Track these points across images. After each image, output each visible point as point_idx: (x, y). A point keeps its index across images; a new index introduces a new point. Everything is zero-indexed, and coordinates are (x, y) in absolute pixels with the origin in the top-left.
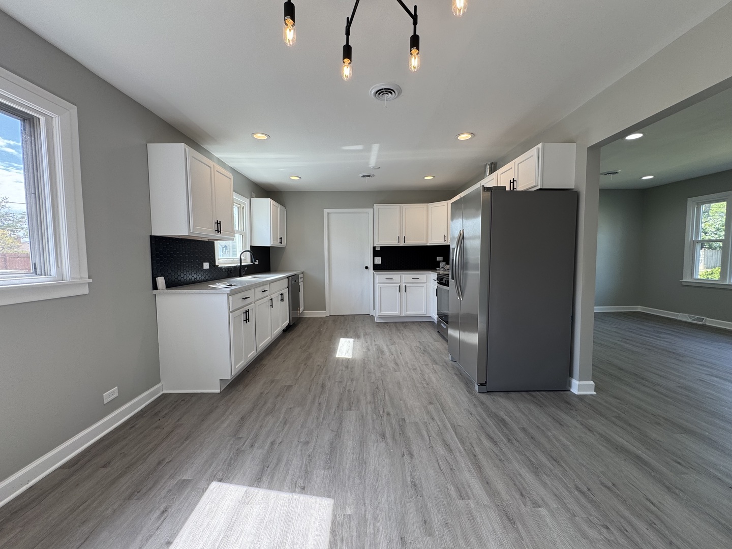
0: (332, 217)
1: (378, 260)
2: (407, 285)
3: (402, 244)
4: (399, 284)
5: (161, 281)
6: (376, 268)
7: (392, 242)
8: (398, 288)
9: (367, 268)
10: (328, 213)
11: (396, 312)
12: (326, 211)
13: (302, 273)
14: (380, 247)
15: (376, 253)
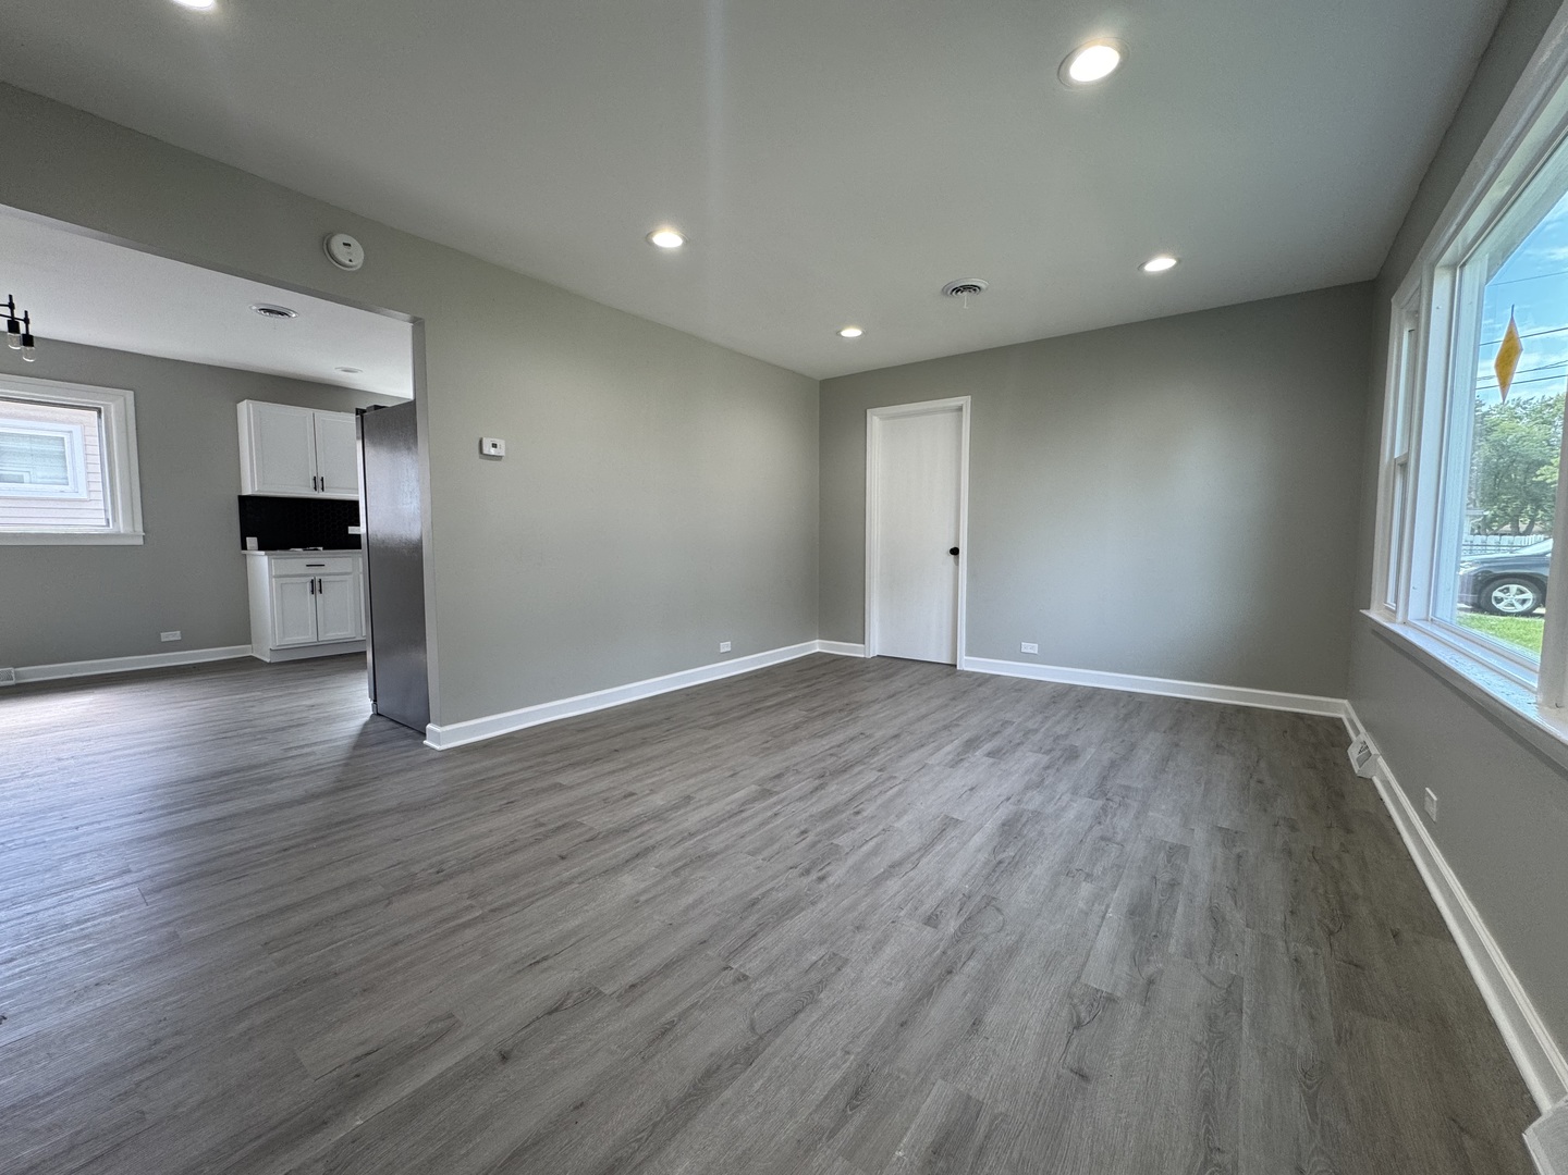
5: (251, 541)
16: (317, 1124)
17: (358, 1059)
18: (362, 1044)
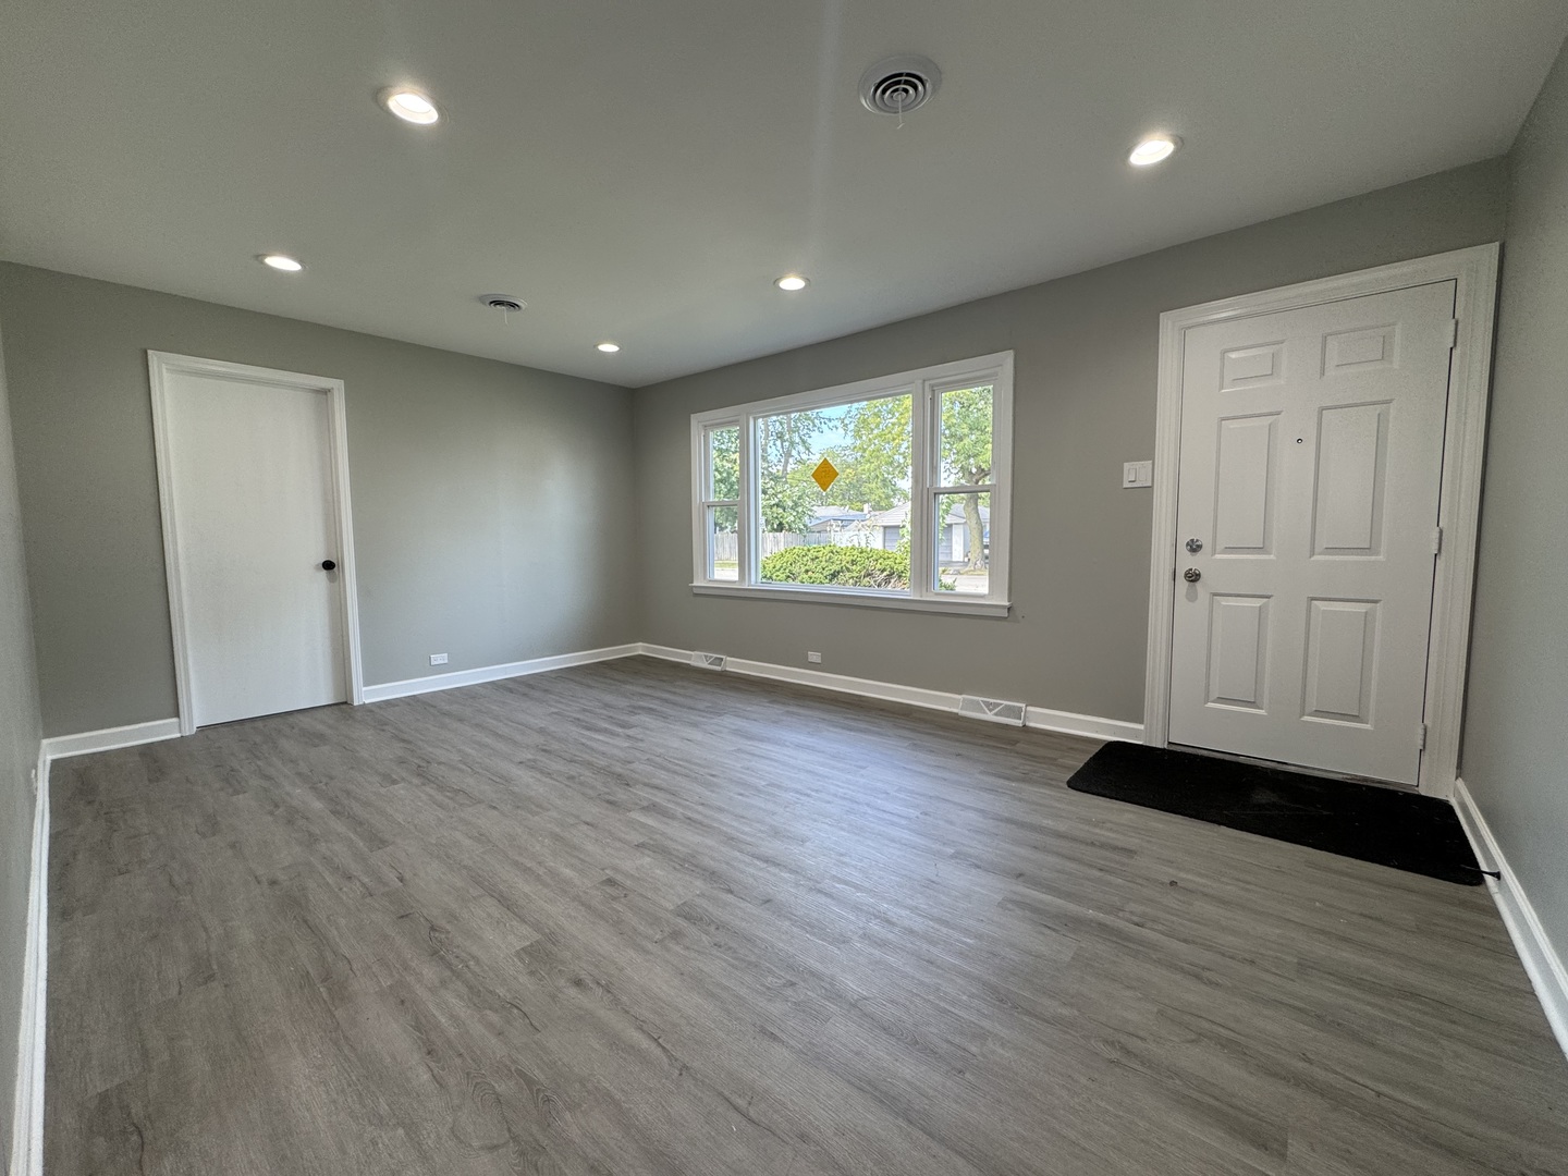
16: (1102, 926)
17: (1054, 930)
18: (1043, 934)
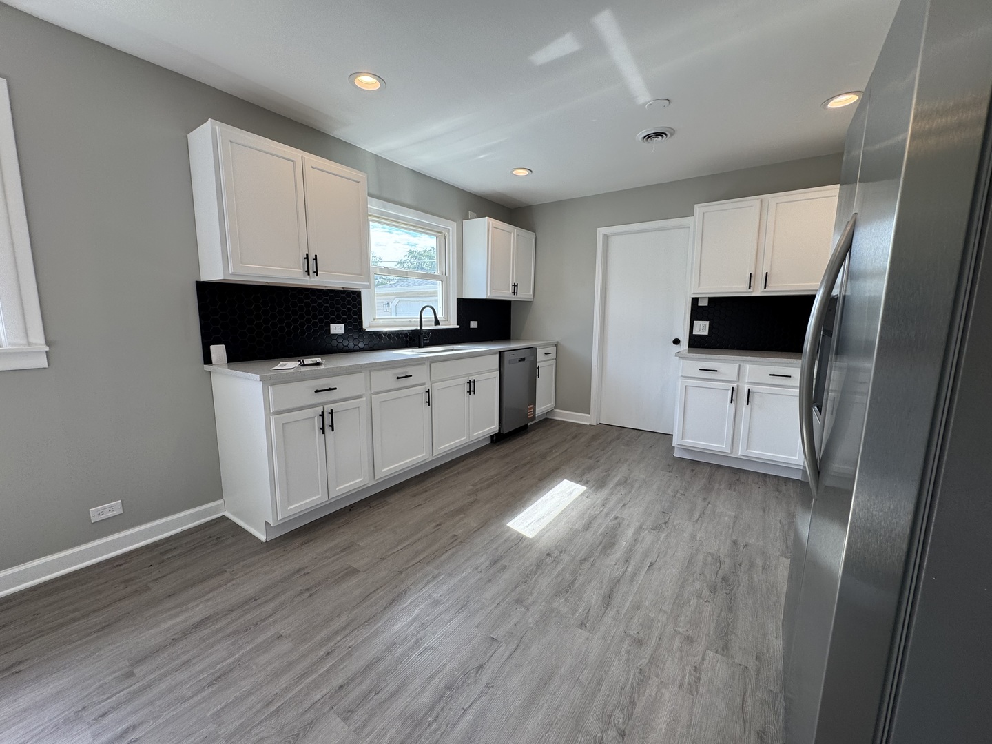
0: (615, 242)
1: (702, 328)
2: (754, 388)
3: (758, 292)
4: (734, 385)
5: (218, 351)
6: (696, 343)
7: (735, 287)
8: (730, 392)
9: (677, 342)
10: (607, 237)
11: (723, 447)
12: (601, 231)
13: (556, 345)
14: (710, 299)
15: (697, 312)
